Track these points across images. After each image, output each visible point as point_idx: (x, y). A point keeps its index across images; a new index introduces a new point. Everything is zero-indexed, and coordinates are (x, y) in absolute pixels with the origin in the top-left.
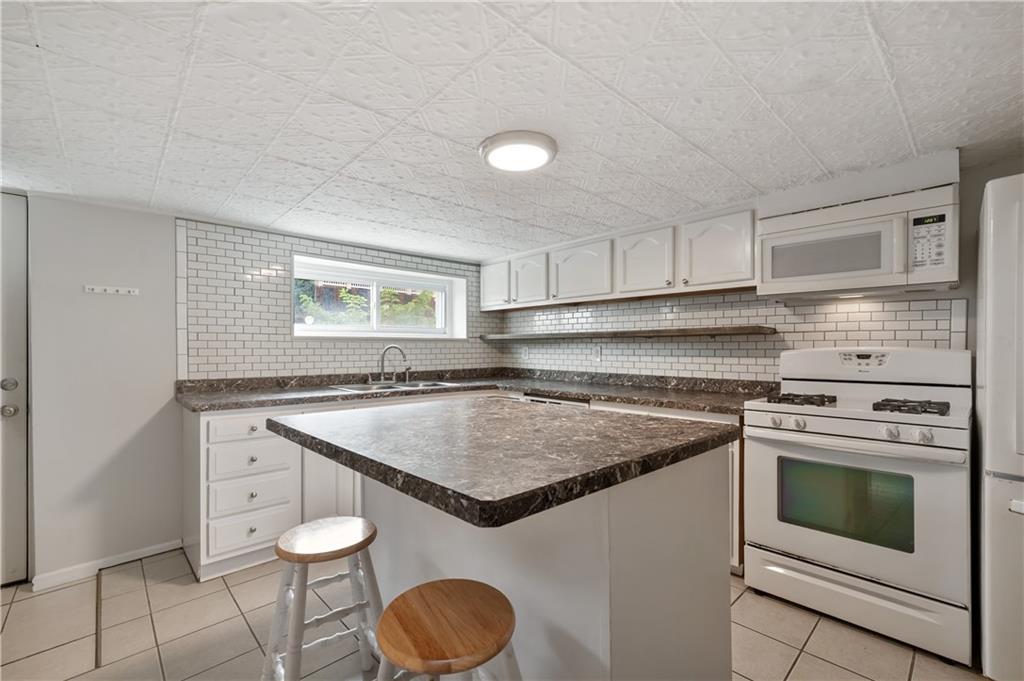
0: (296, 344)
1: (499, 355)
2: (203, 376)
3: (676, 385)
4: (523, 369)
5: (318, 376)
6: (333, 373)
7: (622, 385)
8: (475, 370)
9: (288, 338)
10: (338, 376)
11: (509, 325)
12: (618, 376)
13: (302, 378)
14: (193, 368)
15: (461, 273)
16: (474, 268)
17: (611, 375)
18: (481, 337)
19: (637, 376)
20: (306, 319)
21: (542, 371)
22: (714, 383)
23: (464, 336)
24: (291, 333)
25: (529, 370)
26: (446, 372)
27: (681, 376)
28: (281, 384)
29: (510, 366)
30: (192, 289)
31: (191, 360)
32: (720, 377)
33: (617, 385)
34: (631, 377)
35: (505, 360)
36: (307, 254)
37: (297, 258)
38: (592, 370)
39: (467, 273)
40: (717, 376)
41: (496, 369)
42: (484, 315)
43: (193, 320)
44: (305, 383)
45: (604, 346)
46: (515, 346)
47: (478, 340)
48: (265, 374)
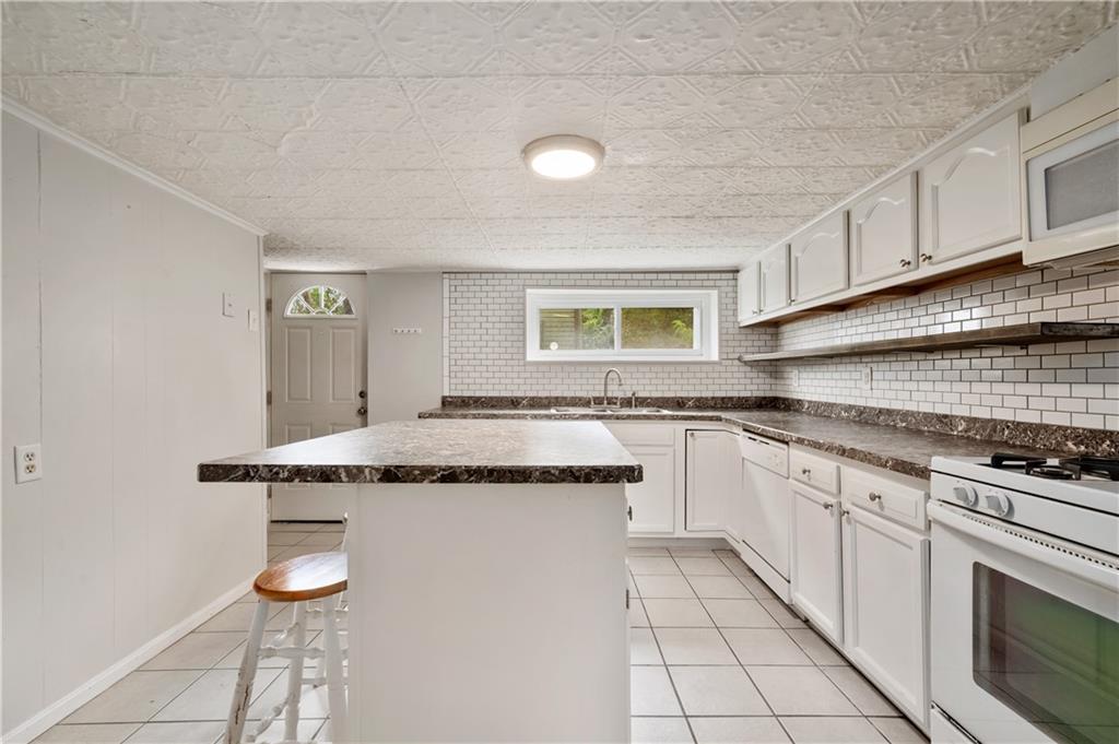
0: (528, 368)
1: (773, 381)
2: (459, 394)
3: (965, 431)
4: (793, 400)
5: (547, 398)
6: (560, 395)
7: (895, 426)
8: (731, 398)
9: (522, 363)
10: (565, 398)
11: (783, 342)
12: (889, 412)
13: (533, 398)
14: (453, 387)
15: (712, 283)
16: (730, 276)
17: (881, 411)
18: (739, 359)
19: (913, 414)
20: (552, 347)
21: (810, 402)
22: (1025, 430)
23: (715, 357)
24: (524, 358)
25: (799, 401)
26: (689, 399)
27: (974, 415)
28: (514, 403)
29: (782, 395)
30: (453, 325)
31: (452, 381)
32: (1038, 421)
33: (887, 425)
34: (905, 415)
35: (779, 388)
36: (538, 286)
37: (529, 291)
38: (861, 403)
39: (718, 283)
40: (1031, 418)
41: (765, 398)
42: (743, 331)
43: (453, 350)
44: (535, 403)
45: (874, 366)
46: (788, 369)
47: (736, 362)
48: (503, 394)
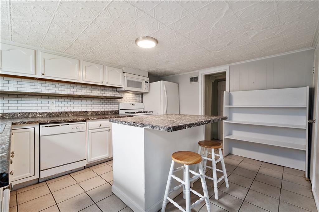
3: (91, 114)
27: (92, 111)
45: (57, 100)
